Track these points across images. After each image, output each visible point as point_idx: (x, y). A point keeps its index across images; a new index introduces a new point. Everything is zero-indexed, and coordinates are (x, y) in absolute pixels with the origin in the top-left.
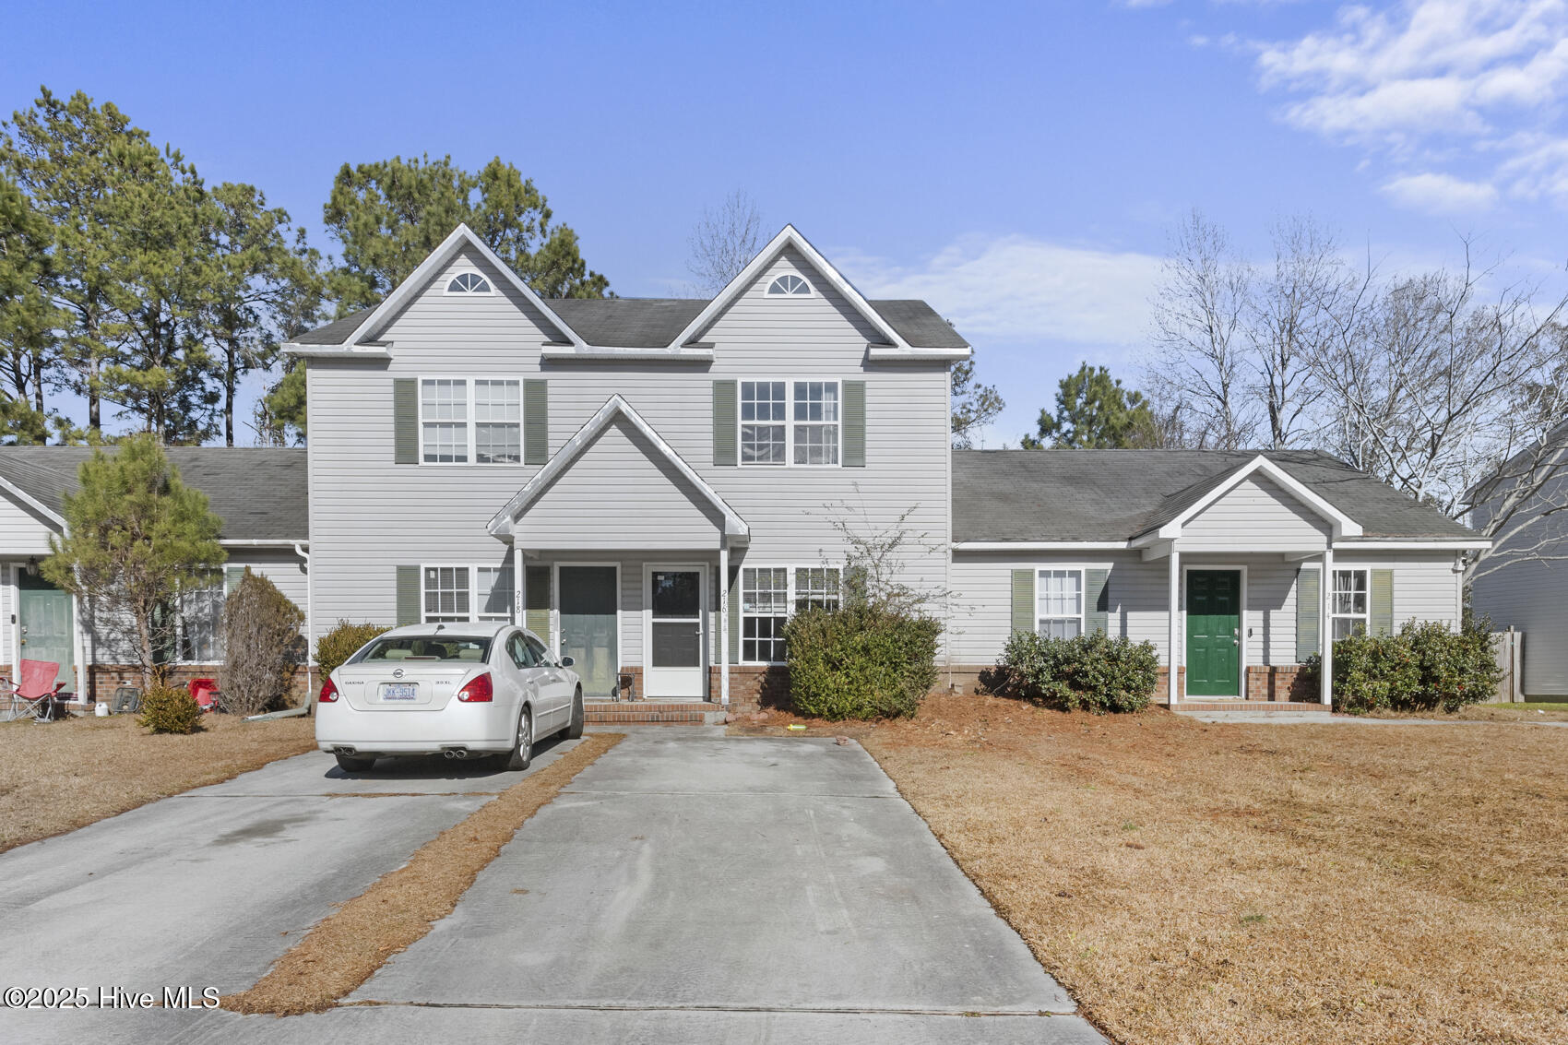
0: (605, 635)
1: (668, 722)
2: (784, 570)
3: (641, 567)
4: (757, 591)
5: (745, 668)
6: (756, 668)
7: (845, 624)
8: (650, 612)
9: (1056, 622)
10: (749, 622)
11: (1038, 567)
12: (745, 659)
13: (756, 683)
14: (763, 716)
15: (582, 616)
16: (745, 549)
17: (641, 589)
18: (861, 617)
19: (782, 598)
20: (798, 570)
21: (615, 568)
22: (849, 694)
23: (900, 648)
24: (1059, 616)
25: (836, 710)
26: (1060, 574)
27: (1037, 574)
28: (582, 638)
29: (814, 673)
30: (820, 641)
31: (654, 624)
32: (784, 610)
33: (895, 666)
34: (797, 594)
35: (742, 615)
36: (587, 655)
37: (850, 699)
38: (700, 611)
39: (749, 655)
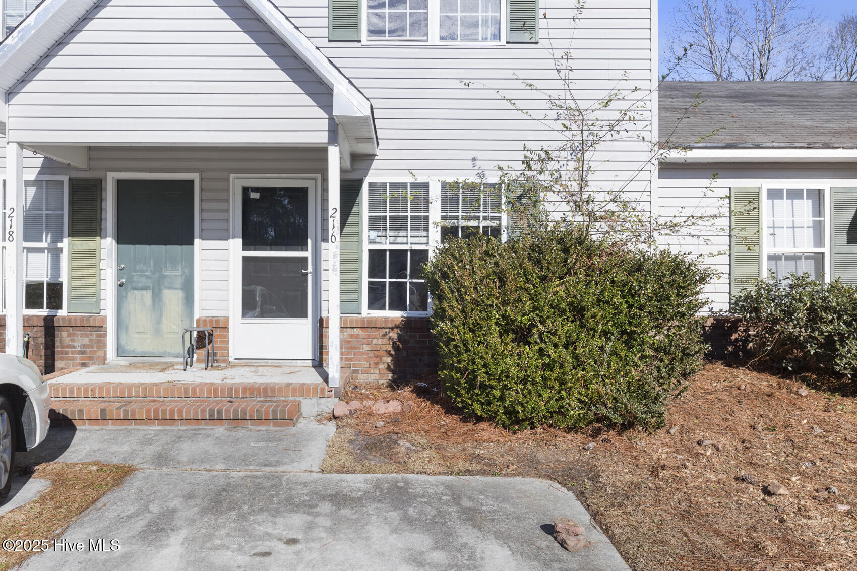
0: (180, 272)
1: (238, 420)
2: (426, 186)
3: (228, 180)
4: (388, 214)
5: (370, 320)
6: (386, 319)
7: (538, 263)
8: (239, 242)
9: (788, 258)
10: (376, 257)
11: (766, 184)
12: (371, 306)
13: (385, 341)
14: (394, 406)
15: (147, 247)
16: (371, 157)
17: (227, 211)
18: (566, 251)
19: (422, 224)
20: (445, 186)
21: (191, 183)
22: (545, 386)
23: (641, 308)
24: (790, 250)
25: (521, 416)
26: (795, 194)
27: (764, 194)
28: (148, 277)
29: (482, 348)
30: (496, 292)
31: (246, 259)
32: (424, 240)
33: (629, 338)
34: (443, 218)
35: (366, 247)
36: (154, 301)
37: (545, 396)
38: (309, 242)
39: (376, 300)
